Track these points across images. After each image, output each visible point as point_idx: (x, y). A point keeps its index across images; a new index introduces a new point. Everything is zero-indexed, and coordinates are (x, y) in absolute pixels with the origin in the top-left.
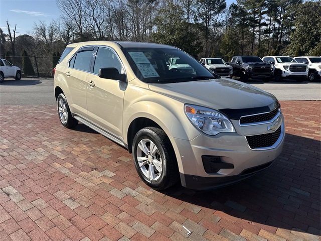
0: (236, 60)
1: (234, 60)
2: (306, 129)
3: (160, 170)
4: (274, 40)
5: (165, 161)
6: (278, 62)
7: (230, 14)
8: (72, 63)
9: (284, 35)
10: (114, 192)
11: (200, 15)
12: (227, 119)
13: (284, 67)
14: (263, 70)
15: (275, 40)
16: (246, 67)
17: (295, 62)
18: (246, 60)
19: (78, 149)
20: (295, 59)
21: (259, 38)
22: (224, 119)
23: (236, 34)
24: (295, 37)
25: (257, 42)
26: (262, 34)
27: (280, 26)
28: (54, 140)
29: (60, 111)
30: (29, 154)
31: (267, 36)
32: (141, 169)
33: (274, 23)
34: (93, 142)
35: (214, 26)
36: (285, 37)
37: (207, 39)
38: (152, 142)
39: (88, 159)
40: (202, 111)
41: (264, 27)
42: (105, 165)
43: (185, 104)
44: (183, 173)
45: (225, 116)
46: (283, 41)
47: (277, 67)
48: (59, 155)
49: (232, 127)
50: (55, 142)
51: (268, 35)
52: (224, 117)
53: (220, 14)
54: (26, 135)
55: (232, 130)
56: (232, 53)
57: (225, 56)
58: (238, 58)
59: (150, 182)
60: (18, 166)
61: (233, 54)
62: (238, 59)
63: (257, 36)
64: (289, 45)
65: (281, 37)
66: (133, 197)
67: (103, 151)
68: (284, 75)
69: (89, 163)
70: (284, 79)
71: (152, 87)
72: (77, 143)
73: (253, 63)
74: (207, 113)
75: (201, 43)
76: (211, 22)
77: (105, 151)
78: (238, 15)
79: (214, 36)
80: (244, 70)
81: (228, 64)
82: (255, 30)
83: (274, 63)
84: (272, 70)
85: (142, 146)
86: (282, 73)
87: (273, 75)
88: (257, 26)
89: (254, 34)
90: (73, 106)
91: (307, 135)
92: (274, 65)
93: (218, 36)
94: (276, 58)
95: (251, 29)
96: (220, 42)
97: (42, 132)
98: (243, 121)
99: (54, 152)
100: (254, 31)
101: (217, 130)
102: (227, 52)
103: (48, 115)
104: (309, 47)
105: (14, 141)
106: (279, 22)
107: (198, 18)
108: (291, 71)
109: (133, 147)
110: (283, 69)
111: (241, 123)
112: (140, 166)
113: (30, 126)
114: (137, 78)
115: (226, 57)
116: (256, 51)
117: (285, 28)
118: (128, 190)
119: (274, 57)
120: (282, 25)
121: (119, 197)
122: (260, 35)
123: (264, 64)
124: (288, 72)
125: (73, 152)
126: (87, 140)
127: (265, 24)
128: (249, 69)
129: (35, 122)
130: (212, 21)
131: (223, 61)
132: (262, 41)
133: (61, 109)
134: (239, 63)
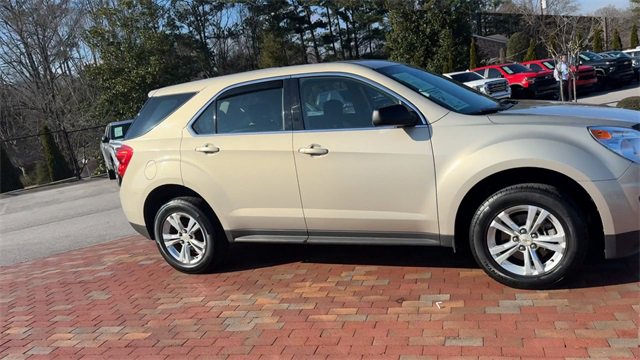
7: (246, 10)
11: (182, 17)
27: (350, 26)
33: (336, 21)
35: (218, 37)
41: (320, 31)
53: (224, 11)
76: (210, 30)
78: (263, 10)
82: (305, 38)
88: (306, 29)
95: (295, 38)
100: (303, 41)
104: (426, 58)
106: (346, 19)
107: (178, 23)
117: (359, 28)
120: (353, 23)
127: (320, 24)
130: (211, 28)
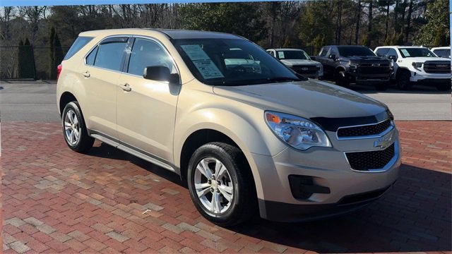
0: (328, 53)
1: (325, 52)
2: (443, 161)
3: (229, 198)
4: (396, 16)
5: (237, 185)
6: (403, 56)
8: (92, 59)
9: (416, 9)
10: (167, 226)
12: (321, 130)
13: (414, 64)
14: (376, 70)
15: (399, 16)
16: (347, 64)
17: (434, 56)
18: (345, 53)
19: (103, 178)
20: (435, 51)
21: (370, 13)
22: (316, 130)
23: (326, 7)
24: (435, 11)
25: (366, 20)
26: (374, 7)
28: (65, 167)
29: (66, 128)
30: (38, 182)
31: (385, 10)
32: (201, 200)
34: (119, 170)
36: (417, 12)
37: (275, 15)
38: (218, 162)
39: (121, 189)
40: (288, 119)
42: (146, 197)
43: (265, 111)
44: (263, 199)
45: (318, 126)
46: (414, 19)
47: (400, 65)
48: (79, 184)
49: (328, 141)
50: (67, 169)
51: (386, 8)
52: (317, 128)
54: (23, 160)
55: (328, 144)
56: (320, 40)
57: (308, 44)
58: (332, 49)
59: (214, 216)
60: (30, 196)
61: (322, 43)
62: (332, 52)
63: (366, 10)
64: (424, 26)
65: (411, 11)
66: (194, 233)
67: (137, 181)
68: (414, 79)
69: (123, 194)
70: (414, 86)
71: (217, 90)
72: (100, 172)
73: (359, 58)
74: (295, 122)
75: (264, 23)
77: (141, 181)
79: (287, 9)
80: (342, 69)
81: (314, 59)
83: (395, 58)
84: (393, 71)
85: (203, 168)
86: (410, 76)
87: (394, 78)
89: (360, 6)
90: (91, 119)
91: (444, 169)
92: (395, 61)
93: (294, 9)
94: (400, 49)
96: (298, 20)
97: (44, 157)
98: (341, 134)
99: (72, 181)
101: (307, 144)
102: (312, 38)
103: (40, 135)
105: (10, 167)
108: (427, 72)
109: (189, 171)
110: (412, 69)
111: (339, 136)
112: (199, 196)
113: (21, 148)
114: (195, 79)
115: (309, 47)
116: (364, 37)
118: (184, 225)
119: (396, 48)
121: (175, 232)
122: (370, 8)
123: (378, 60)
124: (422, 73)
125: (97, 182)
126: (111, 167)
128: (351, 69)
129: (27, 143)
131: (305, 54)
132: (375, 19)
133: (69, 125)
134: (334, 57)
